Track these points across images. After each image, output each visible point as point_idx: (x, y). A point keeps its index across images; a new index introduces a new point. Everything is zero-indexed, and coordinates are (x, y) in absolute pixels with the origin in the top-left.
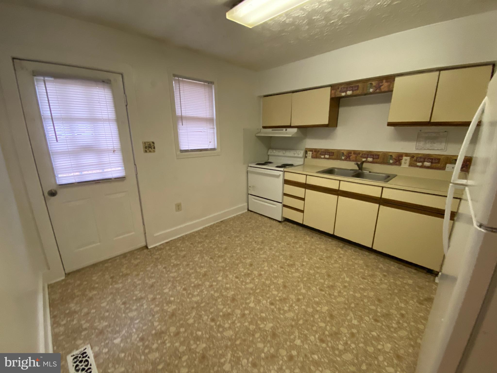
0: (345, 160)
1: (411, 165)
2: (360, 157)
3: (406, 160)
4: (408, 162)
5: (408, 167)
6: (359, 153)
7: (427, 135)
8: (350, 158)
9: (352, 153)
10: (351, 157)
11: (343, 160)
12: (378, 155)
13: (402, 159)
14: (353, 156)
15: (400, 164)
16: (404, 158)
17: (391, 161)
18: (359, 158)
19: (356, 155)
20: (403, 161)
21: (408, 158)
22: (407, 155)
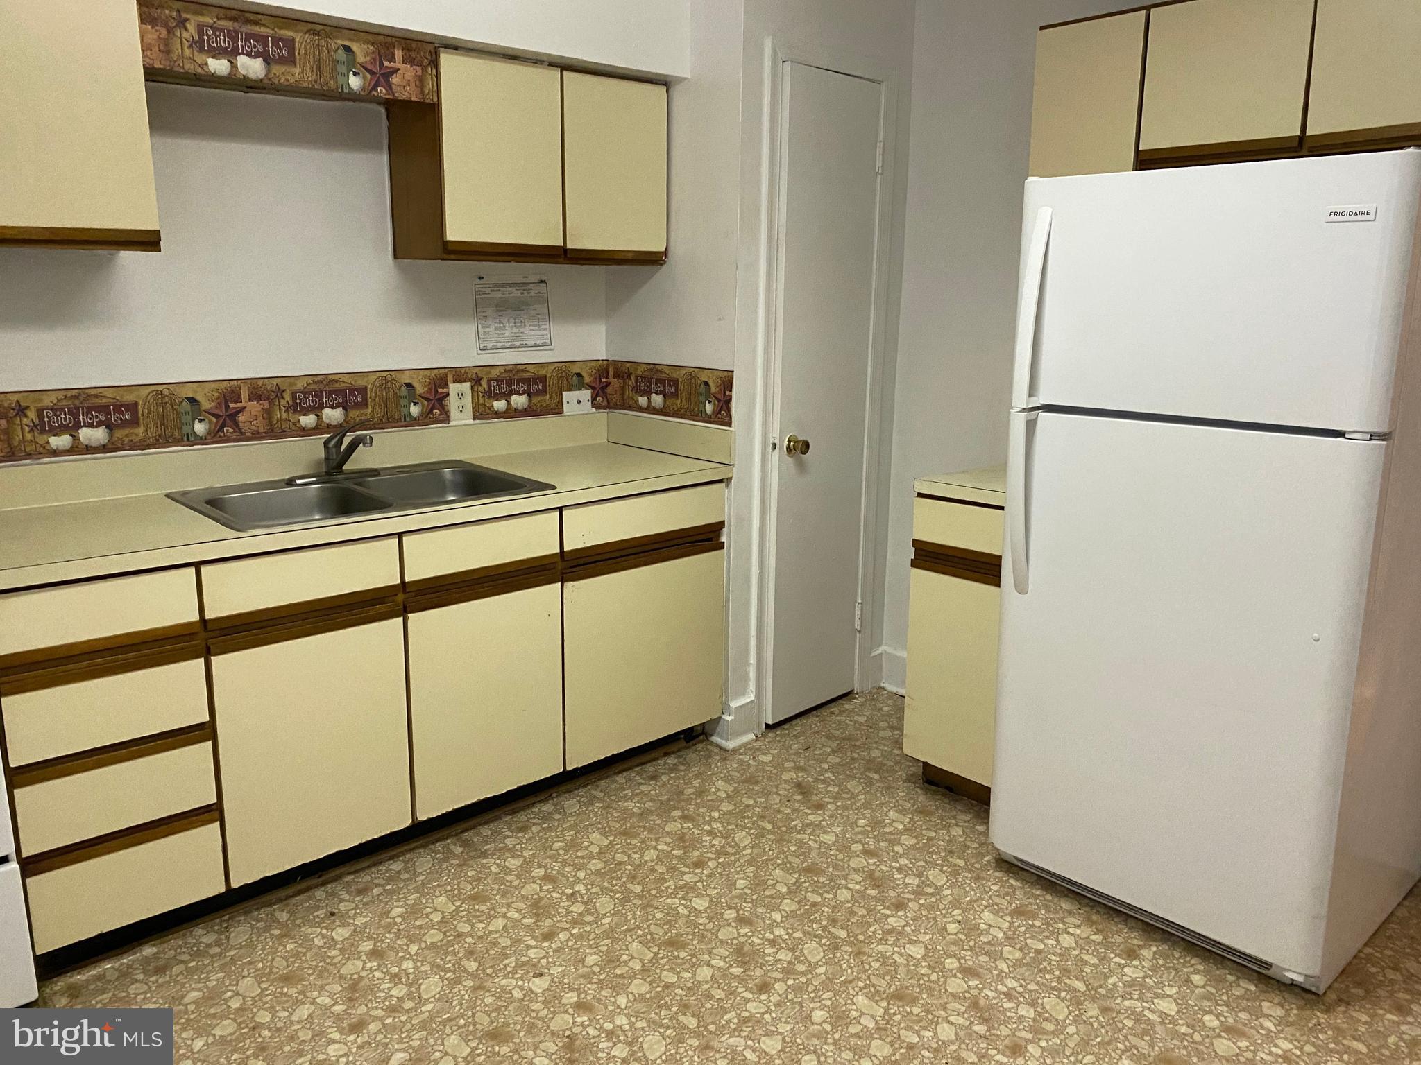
0: (215, 437)
1: (481, 413)
2: (287, 411)
3: (459, 396)
4: (468, 401)
5: (471, 422)
6: (279, 393)
7: (499, 295)
8: (236, 424)
9: (245, 395)
10: (241, 418)
11: (203, 440)
12: (363, 391)
13: (448, 394)
14: (251, 411)
15: (446, 418)
16: (454, 388)
17: (415, 410)
18: (285, 415)
19: (266, 404)
20: (453, 402)
21: (466, 386)
22: (460, 375)
